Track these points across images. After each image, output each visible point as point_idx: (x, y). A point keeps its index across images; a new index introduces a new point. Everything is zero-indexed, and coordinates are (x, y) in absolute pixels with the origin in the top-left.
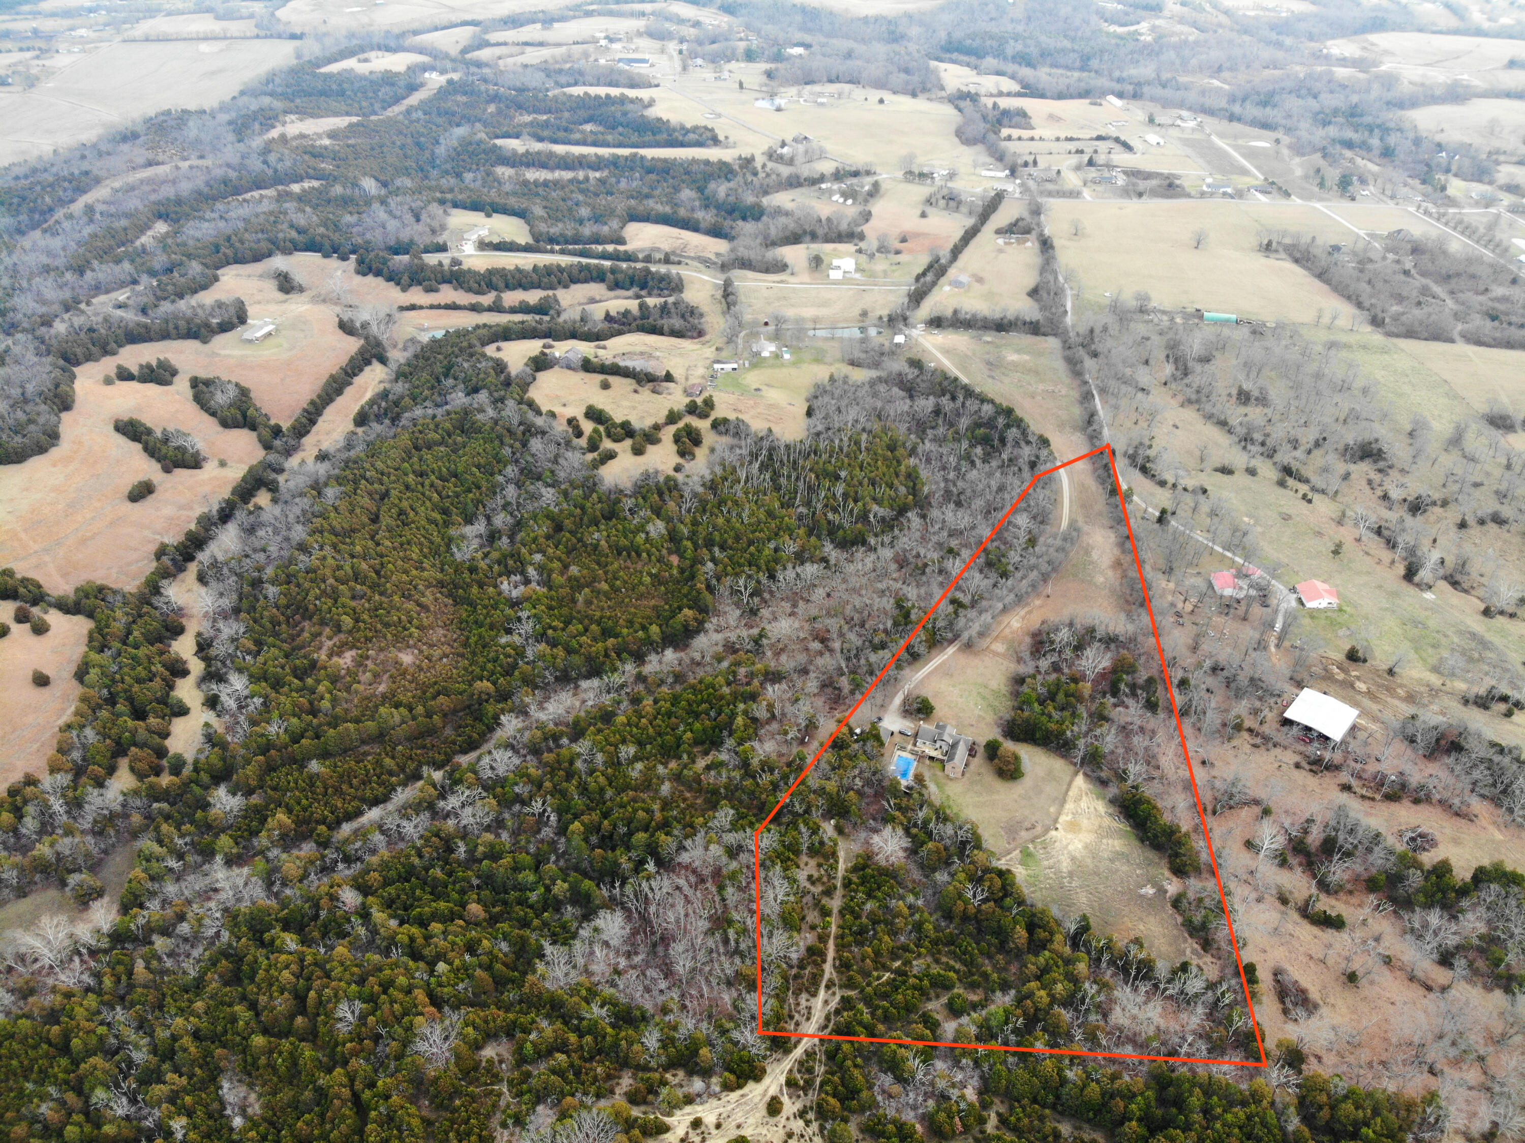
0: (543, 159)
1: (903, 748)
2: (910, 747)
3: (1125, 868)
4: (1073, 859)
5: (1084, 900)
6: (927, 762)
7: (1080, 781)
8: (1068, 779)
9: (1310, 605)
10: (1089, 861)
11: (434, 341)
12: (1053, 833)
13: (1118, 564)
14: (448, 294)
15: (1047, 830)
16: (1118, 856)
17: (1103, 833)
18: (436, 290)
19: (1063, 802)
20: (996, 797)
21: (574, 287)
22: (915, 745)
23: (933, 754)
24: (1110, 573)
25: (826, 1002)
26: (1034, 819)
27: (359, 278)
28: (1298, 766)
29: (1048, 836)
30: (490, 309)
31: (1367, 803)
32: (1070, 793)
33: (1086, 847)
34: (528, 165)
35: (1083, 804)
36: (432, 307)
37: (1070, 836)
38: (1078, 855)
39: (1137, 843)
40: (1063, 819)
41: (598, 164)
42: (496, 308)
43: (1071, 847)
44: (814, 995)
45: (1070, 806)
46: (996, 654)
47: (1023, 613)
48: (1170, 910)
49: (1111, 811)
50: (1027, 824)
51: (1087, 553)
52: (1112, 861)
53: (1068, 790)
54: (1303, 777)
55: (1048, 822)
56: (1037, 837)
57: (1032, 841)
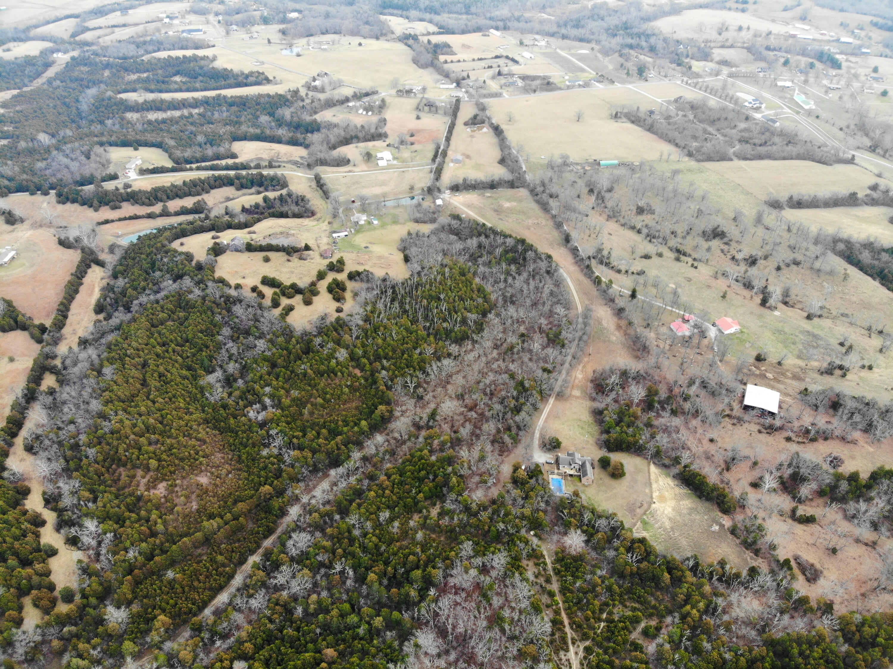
0: (158, 104)
1: (553, 473)
2: (556, 471)
3: (698, 517)
4: (670, 519)
5: (685, 543)
6: (569, 478)
7: (653, 468)
8: (646, 469)
9: (726, 332)
10: (678, 518)
11: (132, 245)
12: (653, 506)
13: (619, 327)
14: (128, 209)
15: (650, 506)
16: (692, 510)
17: (679, 498)
18: (120, 207)
19: (650, 484)
20: (615, 491)
21: (213, 192)
22: (559, 469)
23: (572, 472)
24: (617, 333)
25: (576, 653)
26: (640, 499)
28: (760, 432)
29: (652, 509)
30: (161, 215)
31: (802, 446)
32: (652, 477)
33: (674, 510)
34: (148, 110)
35: (661, 483)
36: (120, 220)
38: (671, 516)
39: (697, 500)
40: (655, 495)
41: (195, 104)
42: (165, 213)
43: (666, 512)
44: (567, 650)
45: (654, 486)
46: (577, 397)
47: (580, 368)
48: (731, 537)
49: (676, 483)
50: (638, 504)
51: (600, 323)
52: (690, 514)
53: (650, 476)
54: (764, 437)
55: (648, 500)
56: (646, 511)
57: (645, 514)
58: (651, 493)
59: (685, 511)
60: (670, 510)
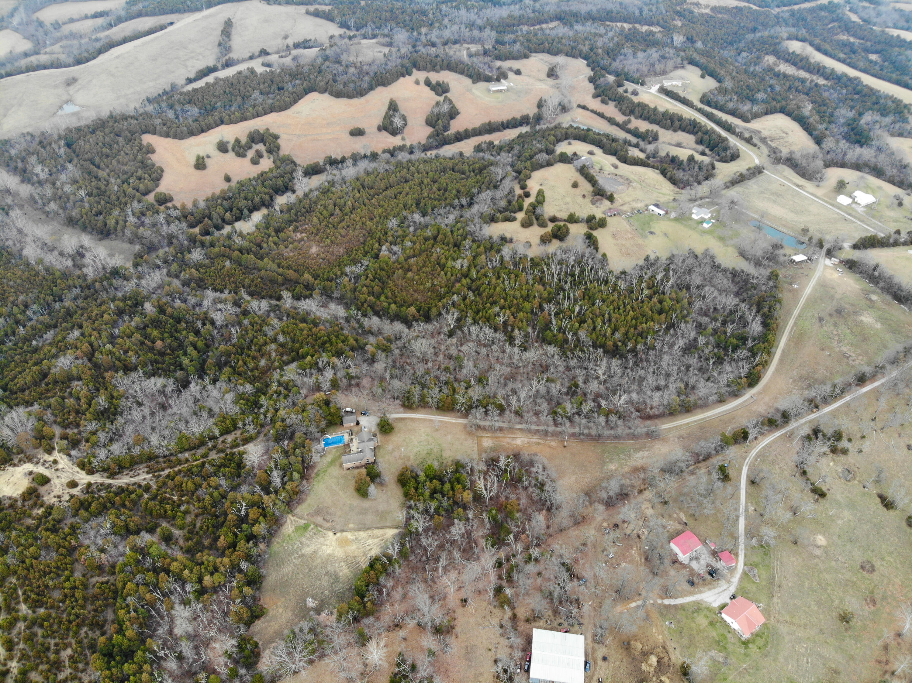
1: (350, 434)
3: (325, 583)
4: (315, 552)
5: (286, 571)
6: (348, 449)
7: (393, 531)
8: (389, 524)
10: (319, 561)
12: (331, 534)
14: (611, 110)
15: (330, 529)
16: (335, 578)
17: (350, 561)
18: (607, 104)
19: (365, 529)
20: (341, 493)
21: (680, 133)
25: (145, 479)
26: (336, 519)
27: (587, 82)
29: (325, 532)
30: (618, 125)
32: (376, 531)
33: (329, 555)
34: (787, 61)
35: (370, 541)
36: (593, 112)
37: (334, 543)
38: (320, 553)
40: (347, 534)
42: (622, 127)
43: (324, 547)
44: (148, 473)
45: (363, 534)
46: (479, 443)
47: (535, 440)
50: (328, 517)
51: (639, 449)
52: (327, 573)
53: (378, 528)
54: (488, 668)
55: (338, 527)
56: (321, 526)
57: (317, 526)
58: (350, 530)
59: (330, 568)
60: (329, 551)
